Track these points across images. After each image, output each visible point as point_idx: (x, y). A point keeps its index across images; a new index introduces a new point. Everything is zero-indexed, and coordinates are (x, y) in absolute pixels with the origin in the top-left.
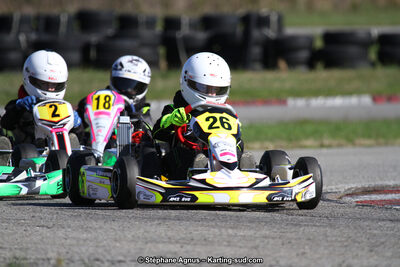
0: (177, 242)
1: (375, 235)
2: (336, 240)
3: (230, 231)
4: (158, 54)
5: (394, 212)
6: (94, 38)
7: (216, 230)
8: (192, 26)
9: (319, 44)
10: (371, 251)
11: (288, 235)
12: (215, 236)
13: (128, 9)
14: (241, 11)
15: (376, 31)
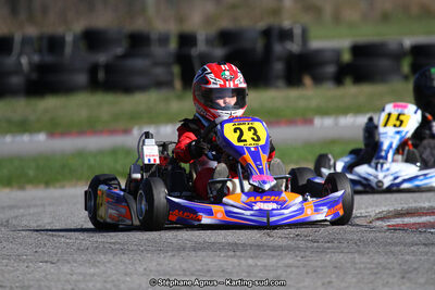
0: (192, 274)
1: (407, 261)
2: (365, 268)
3: (250, 261)
4: (172, 74)
5: (429, 235)
6: (102, 58)
7: (235, 261)
8: (209, 42)
9: (347, 57)
10: (403, 278)
11: (313, 263)
12: (234, 267)
13: (139, 25)
14: (262, 25)
15: (408, 42)
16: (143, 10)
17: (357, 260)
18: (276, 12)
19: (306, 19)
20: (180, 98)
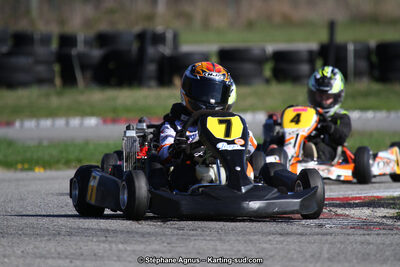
0: (67, 257)
1: (263, 249)
3: (120, 246)
4: (53, 71)
7: (107, 246)
8: (87, 43)
11: (178, 249)
12: (105, 251)
13: (22, 25)
14: (137, 29)
15: (270, 48)
16: (28, 12)
17: (219, 247)
18: (150, 17)
19: (178, 25)
20: (59, 94)
